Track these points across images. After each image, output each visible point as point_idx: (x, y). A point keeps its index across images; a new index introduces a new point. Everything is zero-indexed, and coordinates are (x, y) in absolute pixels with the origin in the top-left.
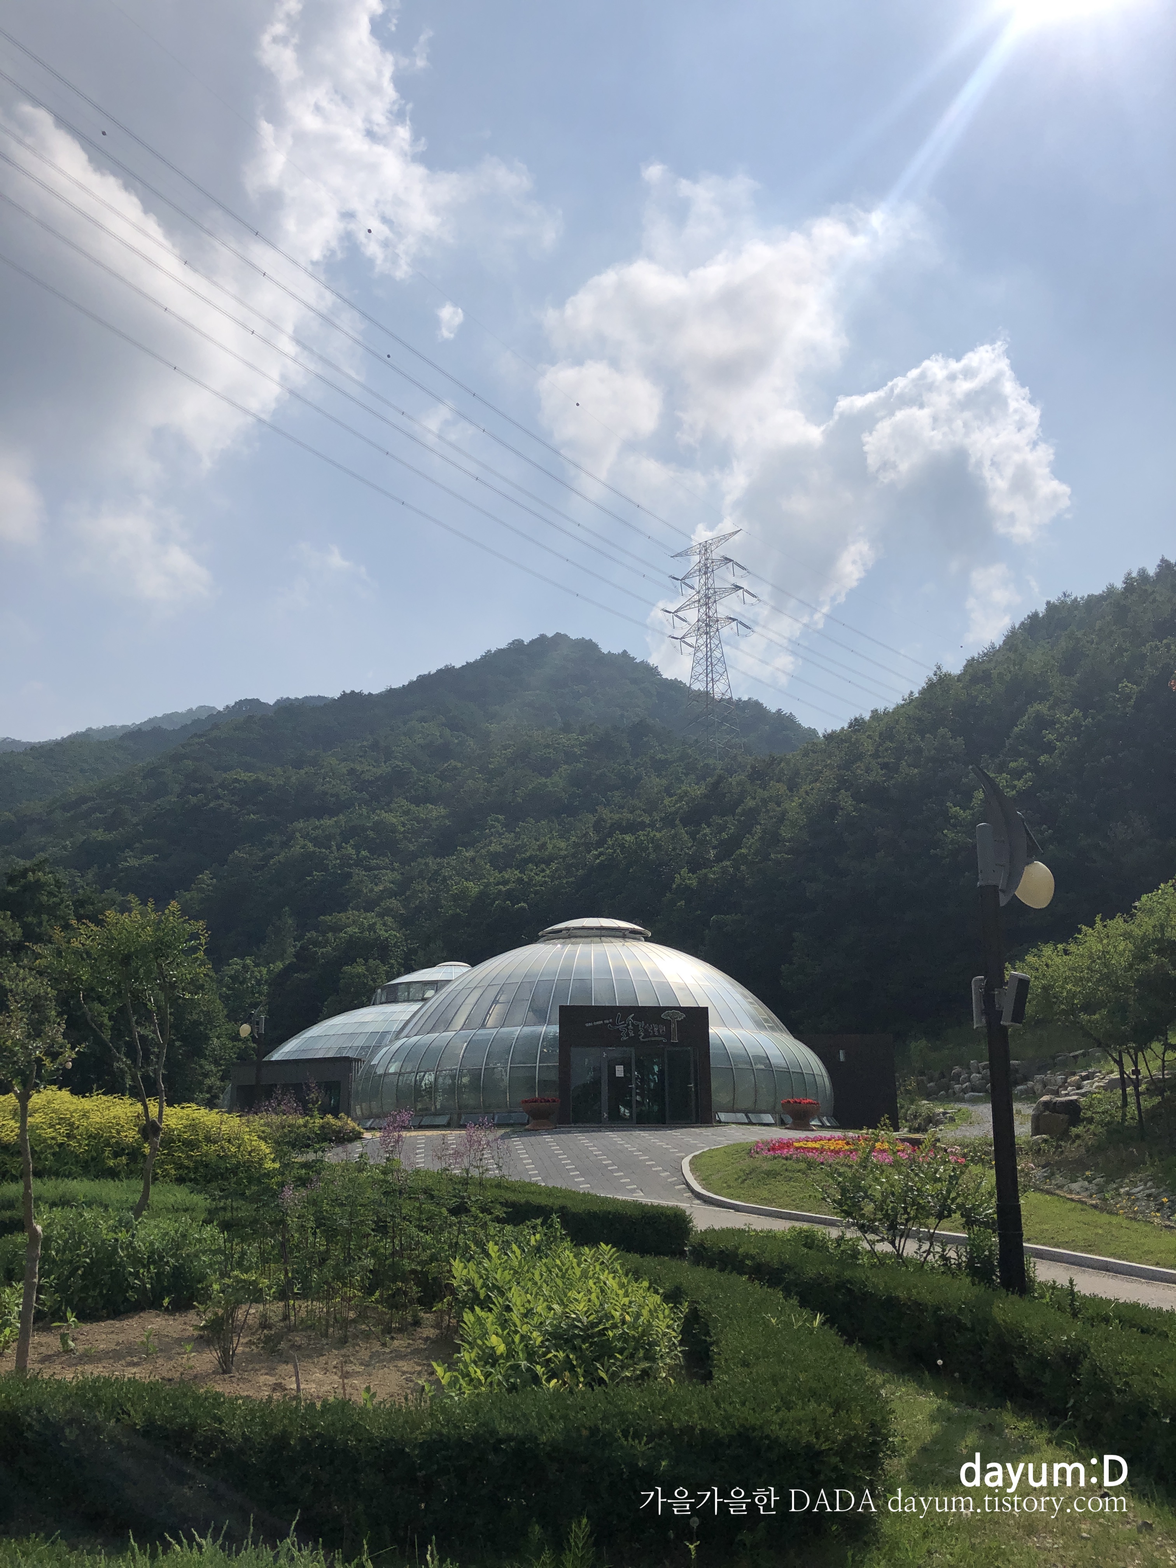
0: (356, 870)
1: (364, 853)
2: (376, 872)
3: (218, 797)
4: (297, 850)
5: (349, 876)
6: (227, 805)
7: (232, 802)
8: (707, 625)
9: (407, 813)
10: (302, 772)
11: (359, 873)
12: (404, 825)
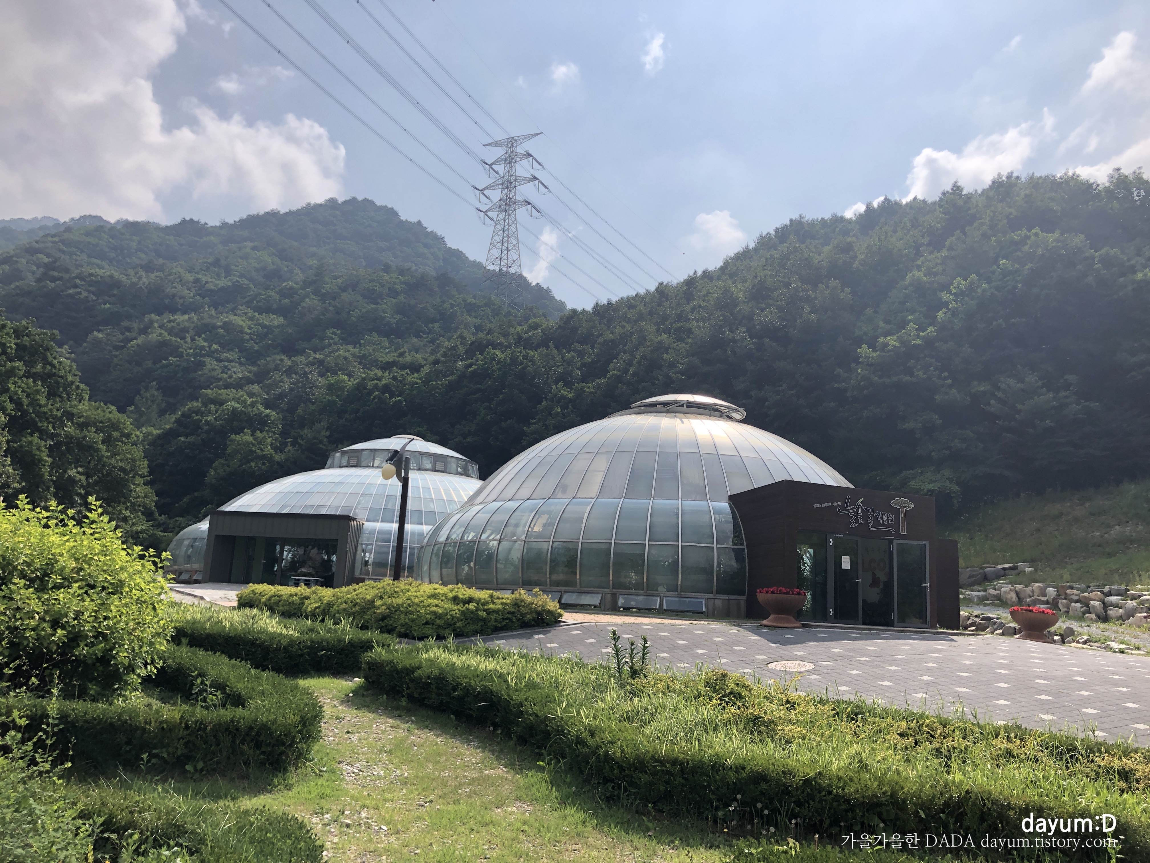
0: (207, 360)
1: (215, 346)
2: (227, 364)
3: (76, 286)
4: (154, 337)
5: (201, 364)
6: (85, 294)
7: (89, 292)
8: (506, 204)
9: (251, 319)
10: (152, 276)
11: (210, 363)
12: (250, 328)
